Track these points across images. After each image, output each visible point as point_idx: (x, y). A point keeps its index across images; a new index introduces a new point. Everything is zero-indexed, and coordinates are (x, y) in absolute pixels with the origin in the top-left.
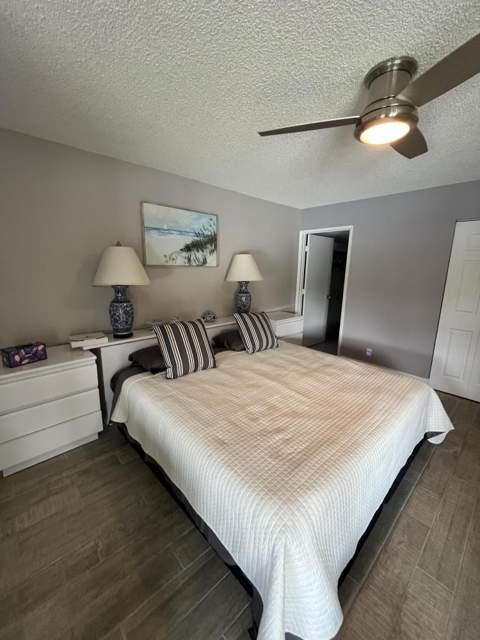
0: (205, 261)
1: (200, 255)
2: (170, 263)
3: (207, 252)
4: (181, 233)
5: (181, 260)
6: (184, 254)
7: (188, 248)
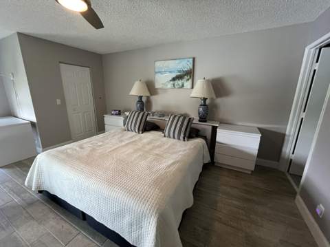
0: (183, 86)
1: (180, 82)
2: (165, 87)
3: (184, 80)
4: (170, 72)
5: (170, 85)
6: (172, 83)
7: (174, 79)
